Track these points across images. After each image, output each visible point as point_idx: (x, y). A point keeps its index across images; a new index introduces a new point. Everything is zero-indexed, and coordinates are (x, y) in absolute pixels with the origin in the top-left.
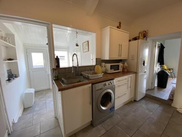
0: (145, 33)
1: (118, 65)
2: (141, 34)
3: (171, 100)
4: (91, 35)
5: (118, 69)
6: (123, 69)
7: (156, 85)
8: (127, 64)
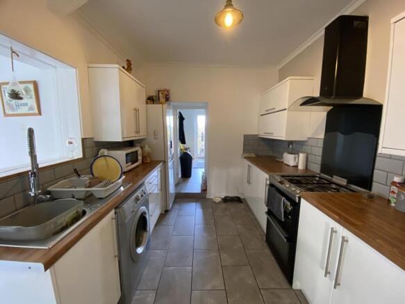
0: (166, 93)
1: (137, 152)
2: (162, 94)
3: (204, 190)
4: (54, 69)
5: (137, 161)
6: (144, 158)
7: (180, 176)
8: (149, 147)
